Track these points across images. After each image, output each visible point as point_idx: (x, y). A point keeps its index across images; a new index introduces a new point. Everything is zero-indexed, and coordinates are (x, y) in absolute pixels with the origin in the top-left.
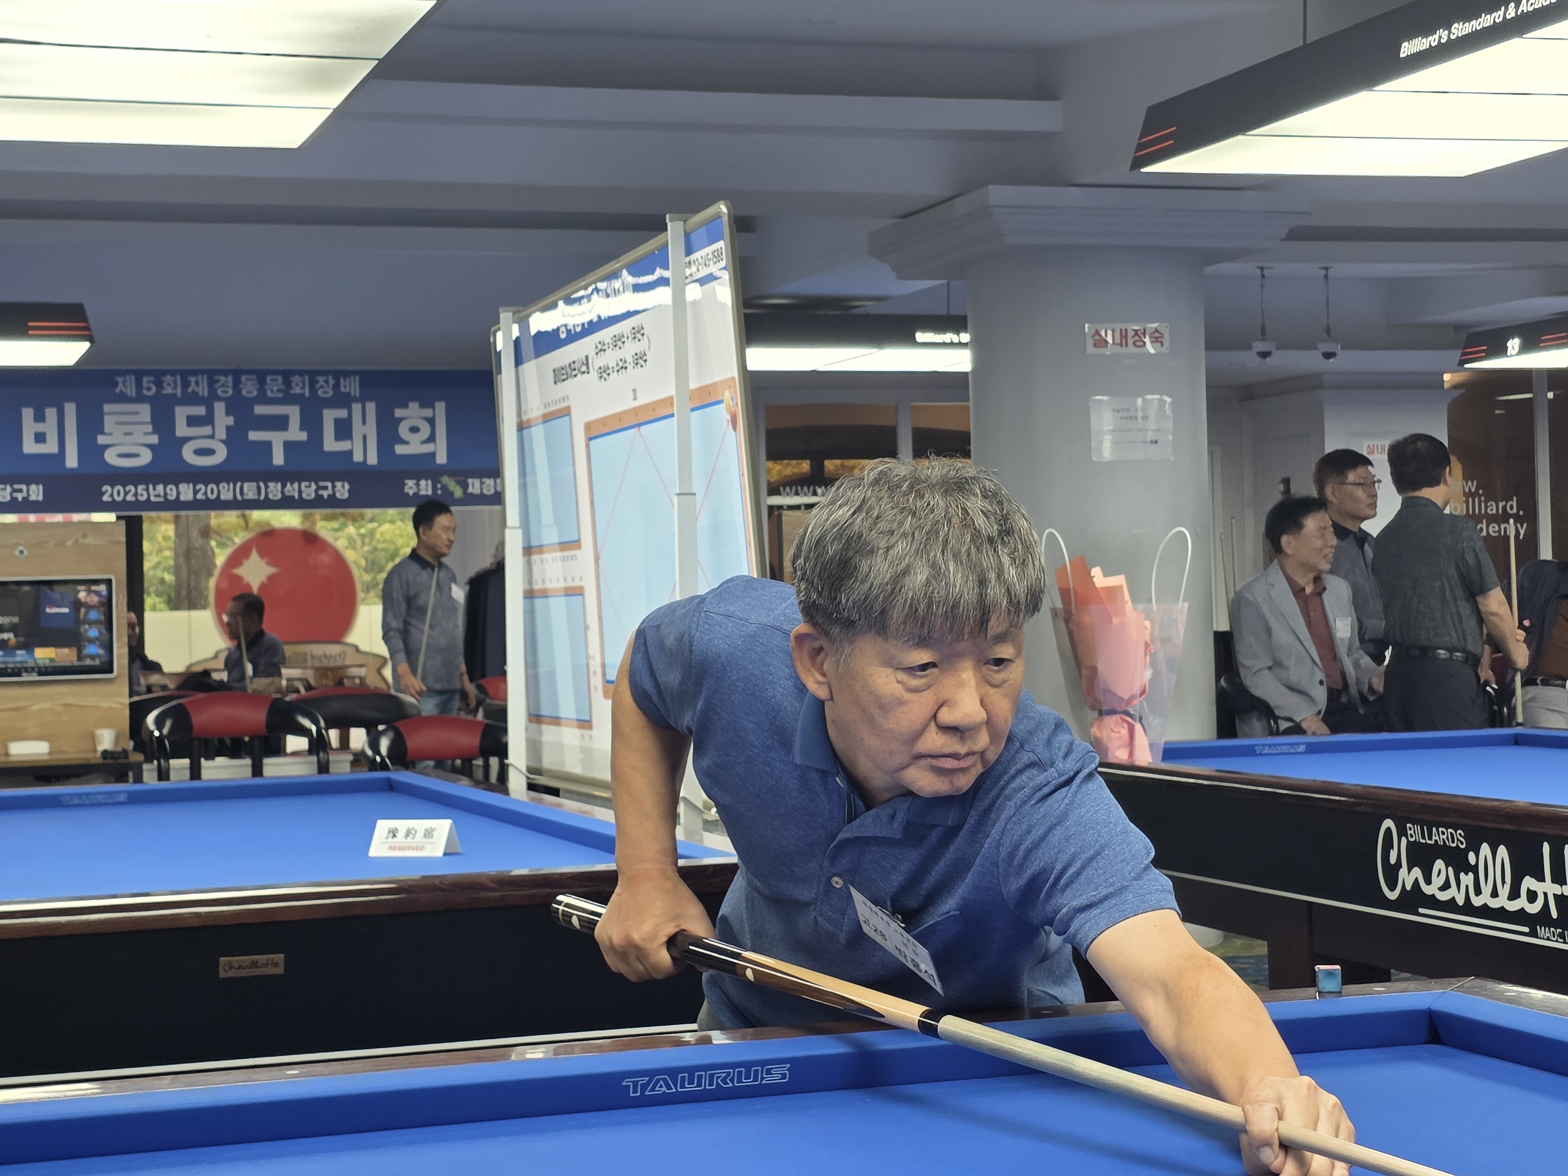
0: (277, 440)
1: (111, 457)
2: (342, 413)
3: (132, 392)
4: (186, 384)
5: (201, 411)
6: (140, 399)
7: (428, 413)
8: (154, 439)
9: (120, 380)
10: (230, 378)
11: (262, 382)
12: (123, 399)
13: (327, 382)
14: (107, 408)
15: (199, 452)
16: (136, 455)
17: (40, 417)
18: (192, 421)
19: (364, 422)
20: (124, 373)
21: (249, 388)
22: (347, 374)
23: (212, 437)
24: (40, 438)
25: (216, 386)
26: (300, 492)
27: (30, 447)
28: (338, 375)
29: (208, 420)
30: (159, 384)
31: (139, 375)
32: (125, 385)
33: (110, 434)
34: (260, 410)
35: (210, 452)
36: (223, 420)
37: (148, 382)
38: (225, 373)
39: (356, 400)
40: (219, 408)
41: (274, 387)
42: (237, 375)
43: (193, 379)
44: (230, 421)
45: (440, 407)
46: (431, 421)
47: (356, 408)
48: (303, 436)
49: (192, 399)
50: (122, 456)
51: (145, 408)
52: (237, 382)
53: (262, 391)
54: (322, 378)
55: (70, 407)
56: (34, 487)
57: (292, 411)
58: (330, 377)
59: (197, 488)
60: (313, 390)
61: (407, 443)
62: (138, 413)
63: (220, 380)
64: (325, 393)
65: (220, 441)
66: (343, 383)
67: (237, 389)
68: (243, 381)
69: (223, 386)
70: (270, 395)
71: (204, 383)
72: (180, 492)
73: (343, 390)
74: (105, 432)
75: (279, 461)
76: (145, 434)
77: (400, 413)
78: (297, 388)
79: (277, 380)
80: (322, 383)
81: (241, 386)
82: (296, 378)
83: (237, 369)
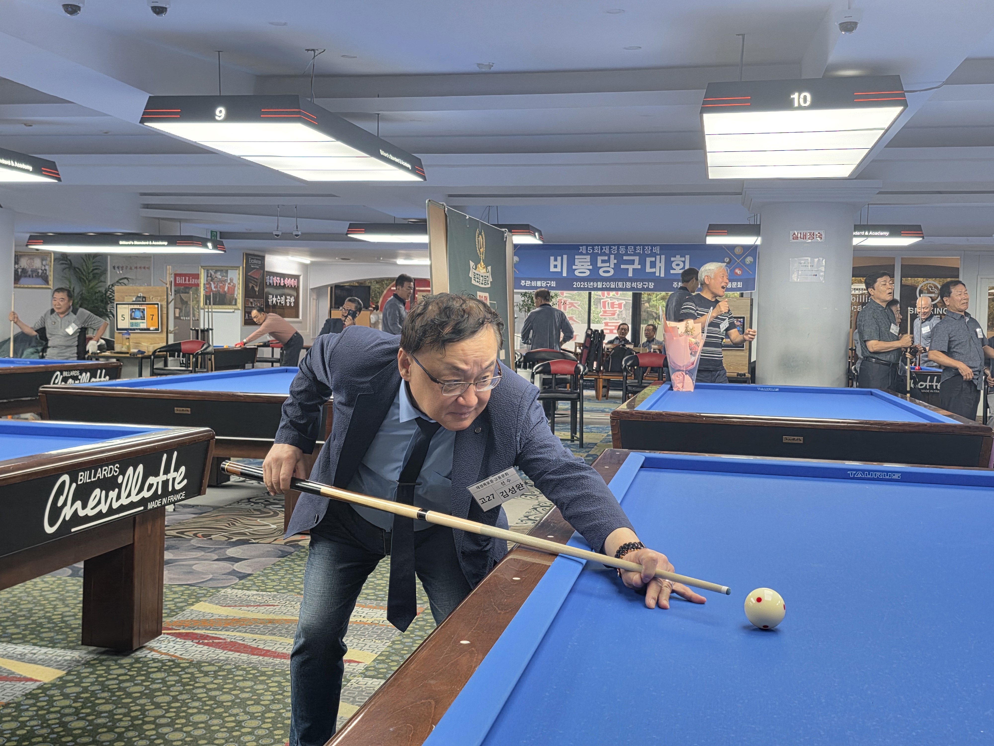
0: (630, 268)
1: (576, 273)
2: (653, 259)
3: (584, 252)
4: (602, 249)
5: (606, 258)
6: (587, 254)
7: (683, 259)
8: (591, 267)
9: (581, 247)
10: (616, 247)
11: (627, 248)
12: (582, 254)
14: (576, 257)
15: (604, 272)
16: (585, 272)
17: (556, 260)
18: (603, 261)
19: (660, 263)
20: (582, 245)
21: (622, 250)
22: (655, 246)
23: (609, 267)
24: (556, 266)
25: (612, 250)
26: (637, 286)
27: (552, 269)
28: (652, 246)
29: (608, 261)
30: (593, 249)
31: (587, 246)
32: (583, 250)
33: (577, 265)
34: (625, 258)
35: (609, 272)
36: (613, 261)
37: (590, 248)
38: (614, 245)
39: (658, 255)
40: (612, 257)
41: (631, 250)
42: (618, 246)
43: (604, 248)
44: (616, 261)
45: (688, 257)
46: (684, 262)
47: (658, 257)
48: (639, 267)
49: (604, 254)
50: (579, 272)
51: (588, 257)
52: (618, 248)
53: (626, 252)
54: (647, 247)
55: (565, 257)
56: (552, 282)
57: (637, 259)
58: (650, 247)
59: (603, 284)
60: (644, 251)
61: (675, 269)
62: (586, 259)
63: (613, 248)
64: (648, 252)
65: (611, 268)
66: (654, 249)
67: (618, 251)
68: (620, 248)
69: (614, 250)
70: (629, 253)
71: (608, 248)
72: (598, 285)
73: (654, 251)
74: (575, 265)
75: (630, 275)
76: (588, 265)
77: (673, 259)
78: (639, 250)
79: (631, 248)
80: (647, 249)
81: (620, 250)
82: (638, 247)
83: (618, 244)
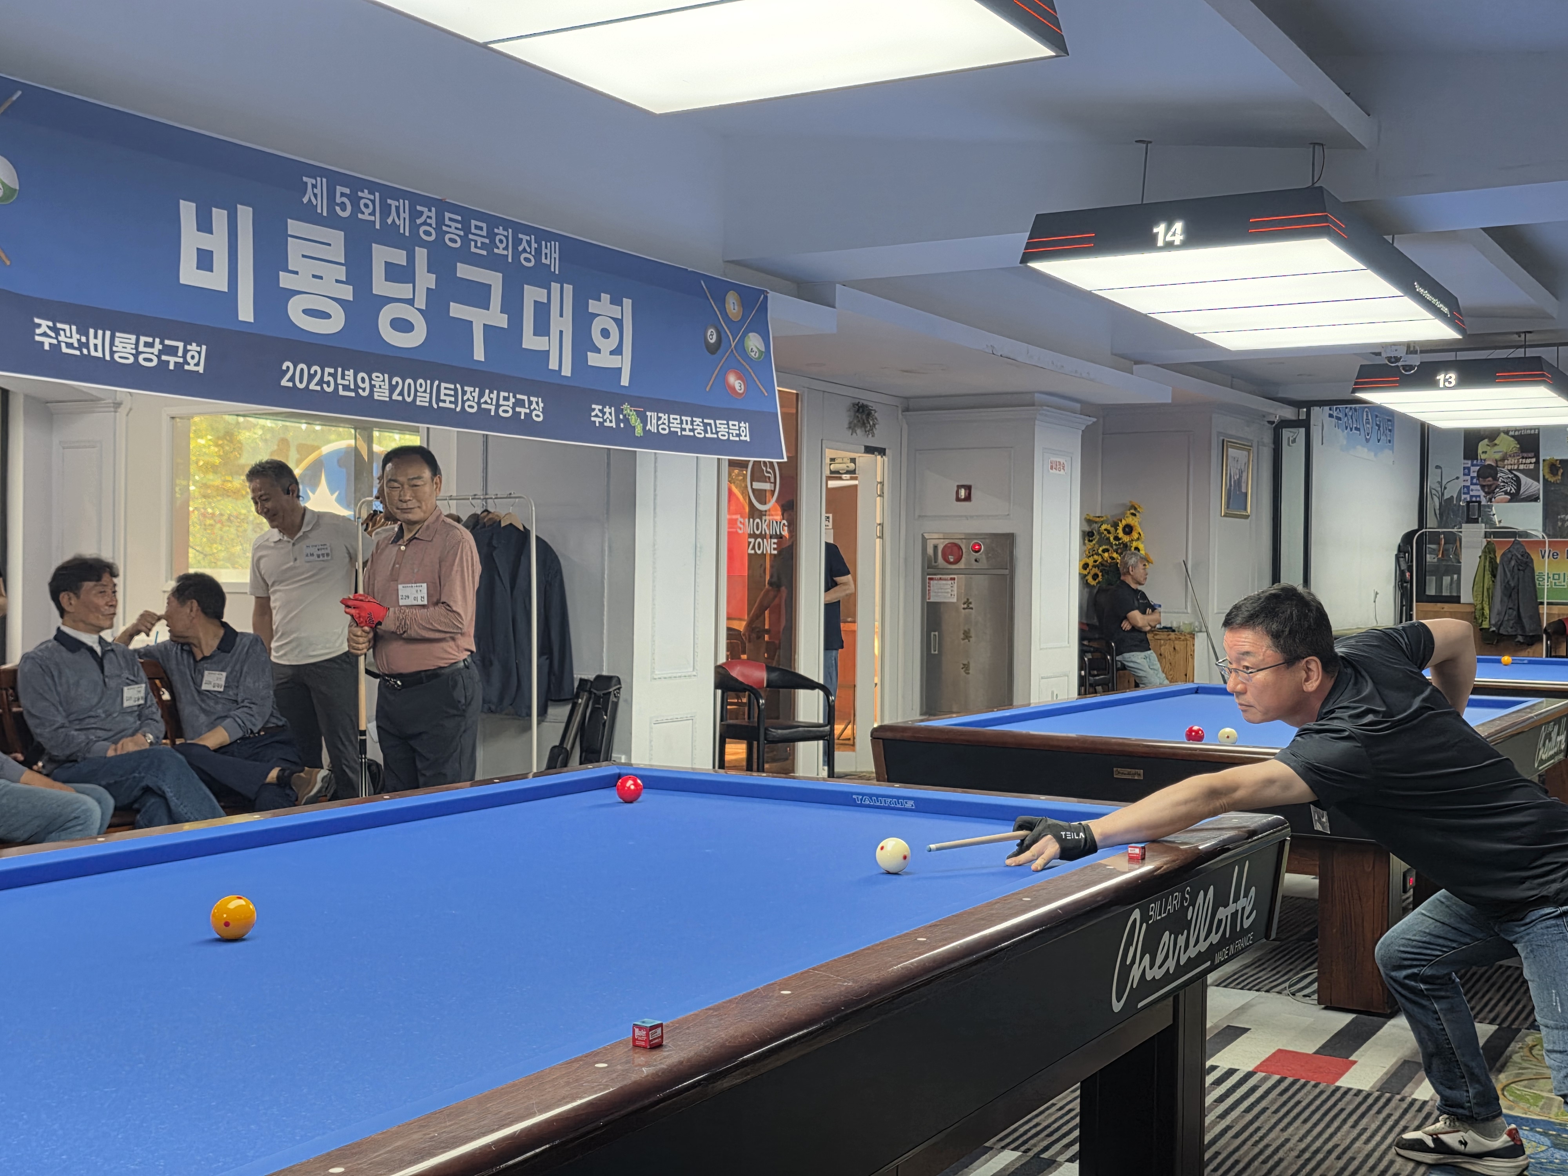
0: (478, 320)
1: (295, 312)
3: (322, 209)
4: (386, 210)
5: (399, 257)
6: (331, 221)
7: (617, 311)
9: (310, 181)
10: (433, 214)
11: (466, 229)
12: (310, 215)
13: (529, 243)
14: (294, 226)
15: (396, 324)
16: (325, 316)
17: (204, 223)
18: (395, 273)
19: (561, 315)
21: (452, 233)
22: (551, 238)
23: (411, 302)
24: (205, 260)
25: (419, 221)
26: (498, 406)
27: (190, 275)
28: (541, 236)
29: (409, 273)
30: (355, 201)
31: (334, 179)
32: (315, 195)
33: (296, 273)
34: (464, 271)
35: (408, 326)
36: (426, 280)
37: (342, 195)
38: (429, 203)
39: (555, 278)
40: (421, 258)
41: (478, 238)
42: (441, 209)
43: (393, 203)
44: (432, 281)
45: (628, 306)
47: (555, 287)
48: (504, 321)
49: (391, 236)
50: (307, 312)
51: (337, 237)
52: (440, 221)
53: (465, 240)
54: (525, 238)
55: (245, 214)
56: (194, 347)
57: (494, 279)
58: (533, 237)
59: (394, 383)
60: (516, 254)
61: (598, 351)
62: (329, 245)
63: (422, 213)
64: (527, 260)
65: (418, 309)
66: (544, 251)
67: (441, 234)
68: (447, 222)
69: (425, 223)
70: (473, 249)
71: (404, 212)
72: (374, 386)
73: (544, 261)
74: (290, 268)
75: (479, 354)
76: (337, 281)
77: (593, 306)
78: (502, 246)
79: (481, 229)
80: (524, 244)
81: (444, 228)
82: (500, 230)
83: (441, 200)
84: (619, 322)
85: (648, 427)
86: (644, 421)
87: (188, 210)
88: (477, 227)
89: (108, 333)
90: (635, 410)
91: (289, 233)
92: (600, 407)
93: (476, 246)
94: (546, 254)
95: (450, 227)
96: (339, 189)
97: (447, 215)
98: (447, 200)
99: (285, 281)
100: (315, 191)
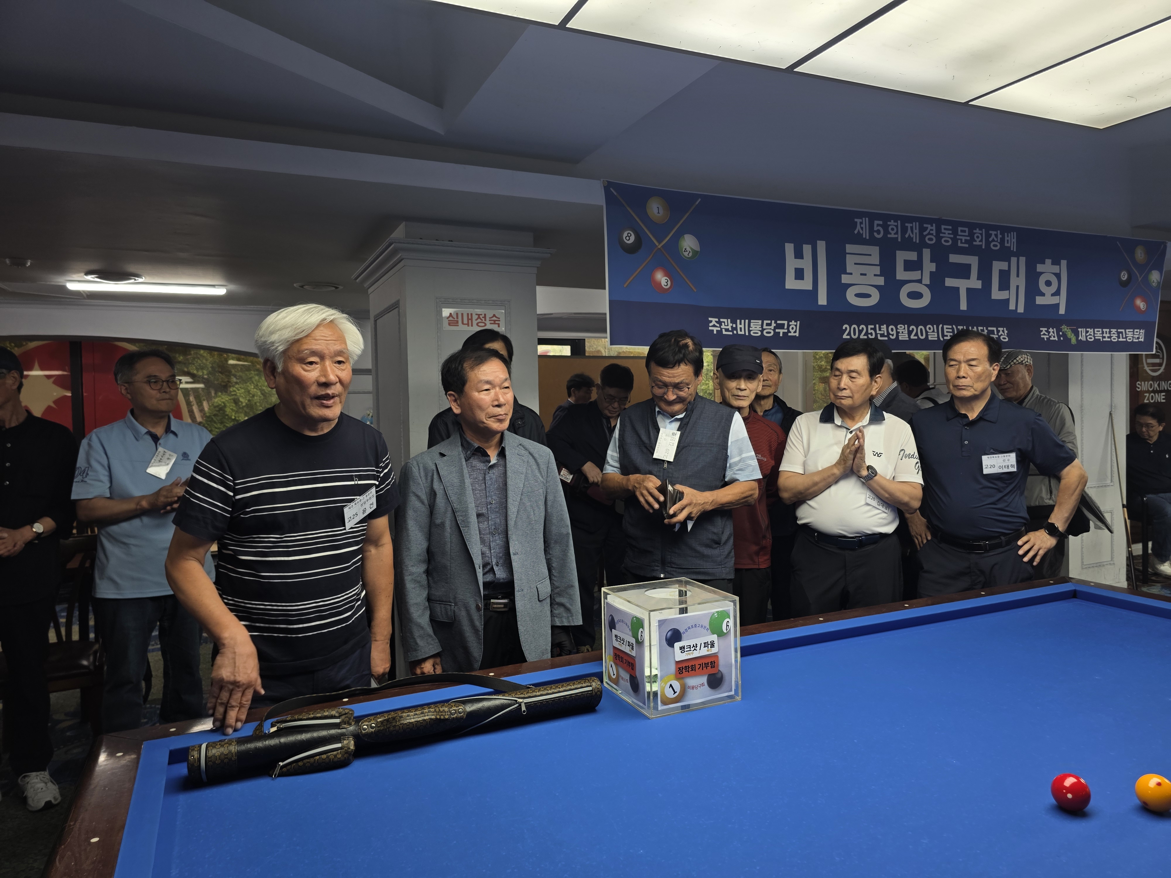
0: (963, 285)
1: (851, 296)
3: (866, 235)
4: (904, 230)
5: (912, 256)
6: (871, 242)
7: (1057, 269)
8: (881, 281)
9: (858, 221)
10: (934, 228)
11: (955, 232)
12: (859, 240)
13: (996, 236)
14: (849, 248)
15: (911, 295)
16: (868, 296)
17: (799, 255)
18: (909, 266)
19: (1018, 276)
21: (947, 238)
22: (1009, 230)
23: (920, 281)
24: (799, 274)
25: (925, 233)
27: (791, 283)
28: (1004, 230)
29: (919, 265)
30: (885, 227)
31: (872, 217)
32: (863, 228)
33: (851, 274)
34: (954, 258)
35: (919, 296)
36: (929, 267)
37: (878, 225)
38: (931, 222)
39: (1014, 254)
41: (963, 238)
42: (939, 224)
43: (909, 225)
45: (1064, 265)
47: (1014, 260)
48: (979, 285)
49: (907, 245)
50: (858, 295)
51: (875, 251)
52: (939, 231)
53: (955, 240)
54: (993, 233)
55: (821, 245)
56: (793, 323)
57: (973, 261)
58: (999, 232)
59: (911, 329)
60: (988, 243)
61: (1043, 295)
62: (870, 255)
63: (927, 228)
64: (995, 246)
65: (926, 285)
66: (1006, 238)
67: (939, 238)
68: (943, 231)
69: (929, 234)
70: (960, 245)
71: (916, 229)
72: (899, 332)
73: (1006, 245)
74: (847, 272)
75: (963, 306)
76: (875, 275)
77: (1040, 268)
78: (978, 240)
79: (965, 231)
80: (993, 236)
81: (941, 235)
82: (977, 231)
83: (939, 219)
84: (1058, 276)
85: (1080, 338)
86: (1077, 334)
87: (789, 248)
88: (962, 231)
89: (747, 321)
90: (1070, 329)
91: (847, 251)
92: (1046, 329)
93: (961, 243)
94: (1008, 241)
95: (945, 233)
96: (876, 222)
97: (943, 227)
98: (943, 218)
99: (845, 279)
100: (862, 226)
